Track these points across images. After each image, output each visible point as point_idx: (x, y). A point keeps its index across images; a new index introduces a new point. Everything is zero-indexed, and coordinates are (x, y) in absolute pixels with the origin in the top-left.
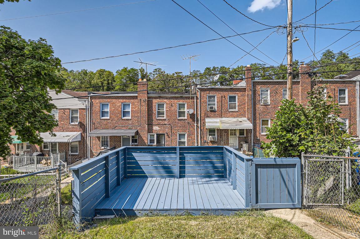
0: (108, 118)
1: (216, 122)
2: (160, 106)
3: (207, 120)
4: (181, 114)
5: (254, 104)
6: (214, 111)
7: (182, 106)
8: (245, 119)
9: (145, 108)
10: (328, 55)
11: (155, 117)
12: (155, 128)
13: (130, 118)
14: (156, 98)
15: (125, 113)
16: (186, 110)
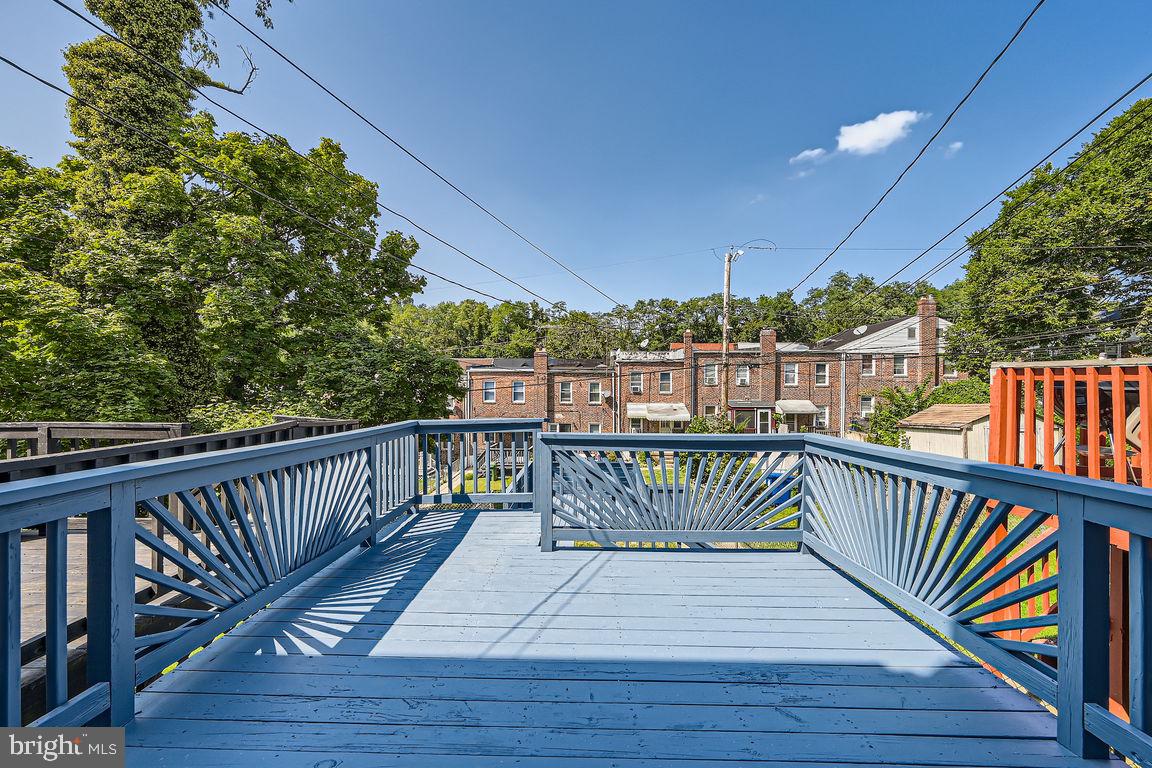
0: (494, 401)
1: (641, 409)
2: (564, 385)
3: (630, 406)
4: (594, 396)
5: (696, 384)
6: (640, 394)
7: (594, 386)
8: (682, 405)
9: (544, 389)
10: (841, 280)
11: (558, 401)
12: (558, 416)
13: (523, 402)
14: (559, 374)
15: (516, 396)
16: (600, 391)
